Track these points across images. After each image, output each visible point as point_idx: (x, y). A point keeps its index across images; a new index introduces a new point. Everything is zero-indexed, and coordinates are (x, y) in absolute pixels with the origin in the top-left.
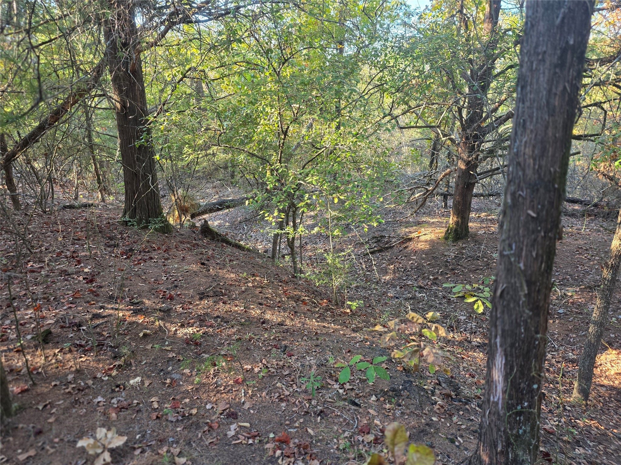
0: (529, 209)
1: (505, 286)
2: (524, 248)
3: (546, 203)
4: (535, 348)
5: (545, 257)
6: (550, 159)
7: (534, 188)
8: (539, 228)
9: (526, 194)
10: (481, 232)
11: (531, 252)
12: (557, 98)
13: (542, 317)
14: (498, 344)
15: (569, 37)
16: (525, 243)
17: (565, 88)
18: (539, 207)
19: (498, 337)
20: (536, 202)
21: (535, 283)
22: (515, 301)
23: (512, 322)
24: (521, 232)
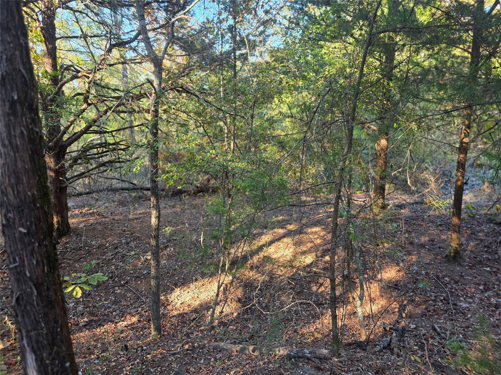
0: (20, 226)
1: (18, 293)
2: (25, 259)
3: (33, 219)
4: (58, 334)
5: (45, 261)
6: (26, 185)
7: (19, 210)
8: (33, 240)
9: (14, 215)
10: (81, 226)
11: (31, 260)
12: (18, 139)
13: (57, 308)
14: (26, 345)
15: (13, 94)
16: (25, 255)
17: (22, 132)
18: (28, 223)
19: (24, 339)
20: (24, 221)
21: (42, 284)
22: (30, 304)
23: (33, 322)
24: (19, 246)
